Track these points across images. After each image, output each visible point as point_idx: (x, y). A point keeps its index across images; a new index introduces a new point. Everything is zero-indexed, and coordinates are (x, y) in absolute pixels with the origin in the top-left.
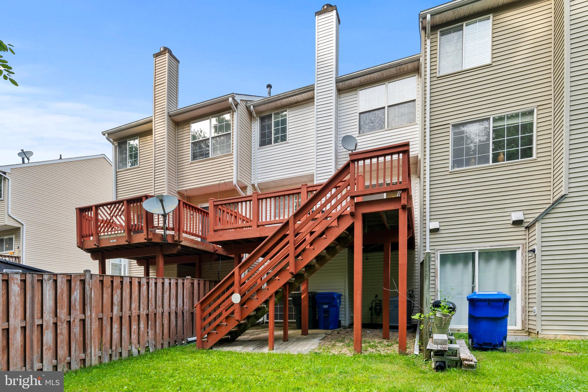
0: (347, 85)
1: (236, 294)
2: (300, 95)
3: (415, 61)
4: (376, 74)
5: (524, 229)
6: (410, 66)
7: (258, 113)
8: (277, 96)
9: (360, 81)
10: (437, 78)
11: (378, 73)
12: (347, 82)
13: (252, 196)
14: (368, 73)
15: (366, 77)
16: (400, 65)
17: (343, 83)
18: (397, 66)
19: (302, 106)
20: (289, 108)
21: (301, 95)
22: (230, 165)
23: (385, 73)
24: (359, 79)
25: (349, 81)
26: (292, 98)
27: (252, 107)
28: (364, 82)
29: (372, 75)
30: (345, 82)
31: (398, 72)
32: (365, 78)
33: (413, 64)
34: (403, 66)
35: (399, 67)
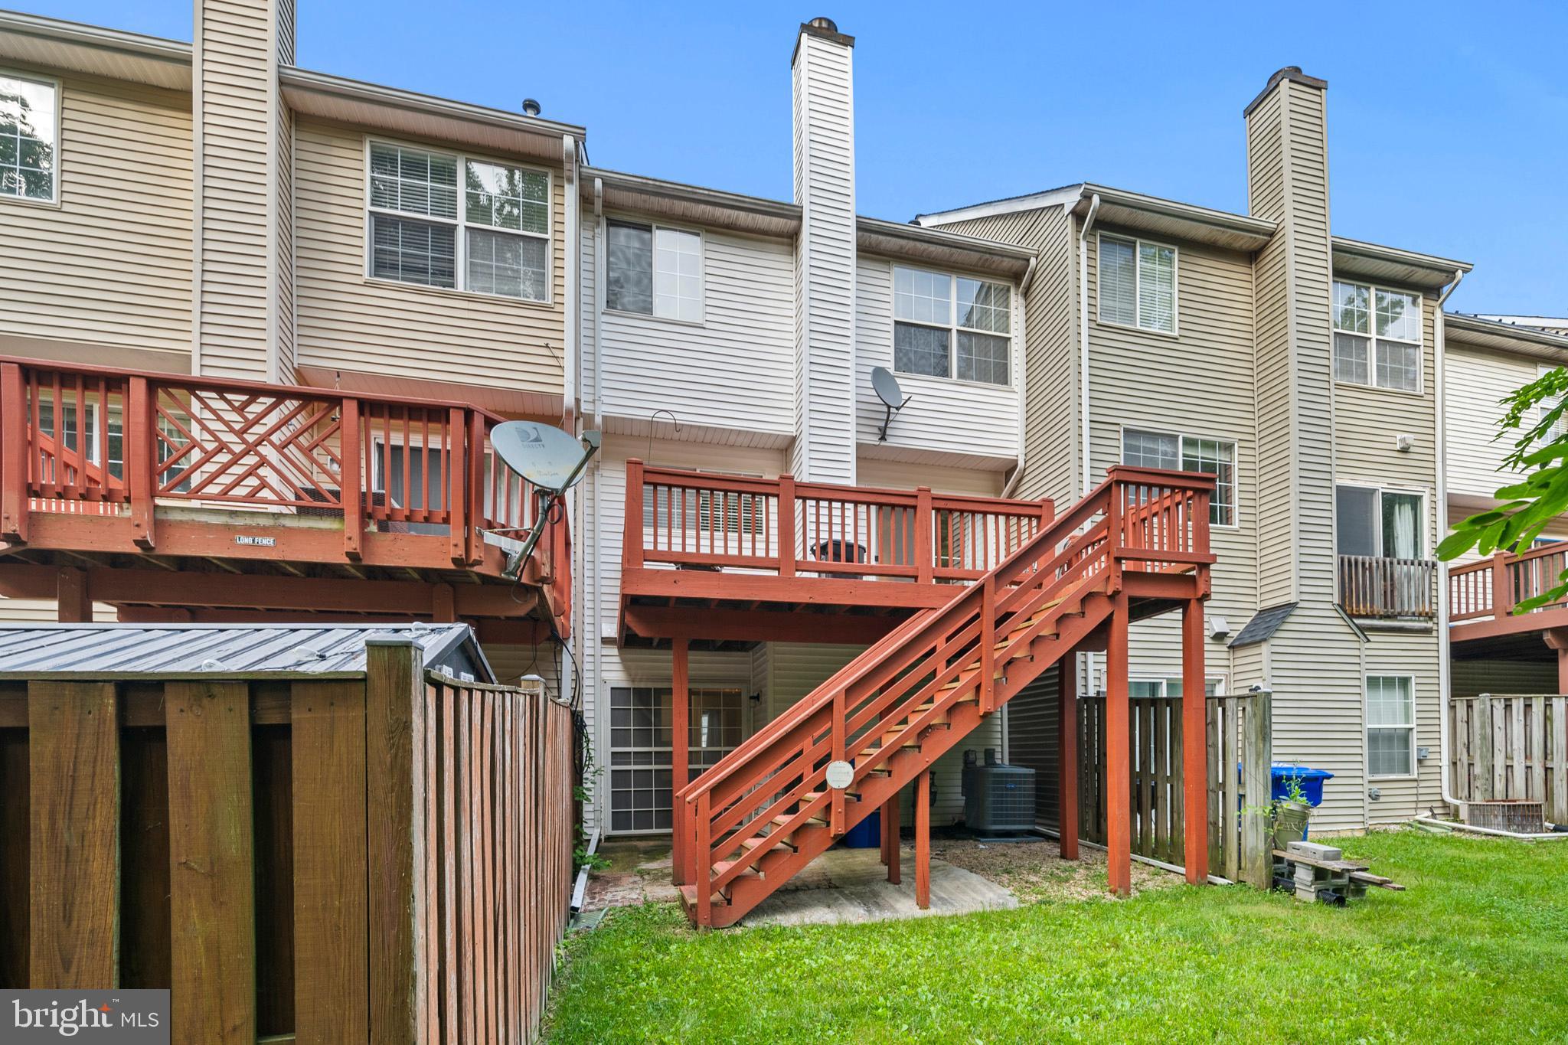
0: (870, 243)
1: (837, 763)
2: (751, 215)
3: (1018, 258)
4: (940, 249)
5: (1227, 650)
6: (1005, 264)
7: (608, 205)
8: (689, 189)
9: (901, 247)
10: (1098, 325)
11: (945, 248)
12: (876, 236)
13: (778, 485)
14: (926, 239)
15: (918, 244)
16: (990, 253)
17: (866, 234)
18: (986, 253)
19: (744, 242)
20: (707, 231)
21: (754, 215)
22: (546, 341)
23: (958, 255)
24: (903, 242)
25: (881, 238)
26: (728, 212)
27: (598, 183)
28: (907, 253)
29: (932, 248)
30: (872, 235)
31: (980, 264)
32: (915, 246)
33: (1013, 261)
34: (996, 258)
35: (988, 256)
